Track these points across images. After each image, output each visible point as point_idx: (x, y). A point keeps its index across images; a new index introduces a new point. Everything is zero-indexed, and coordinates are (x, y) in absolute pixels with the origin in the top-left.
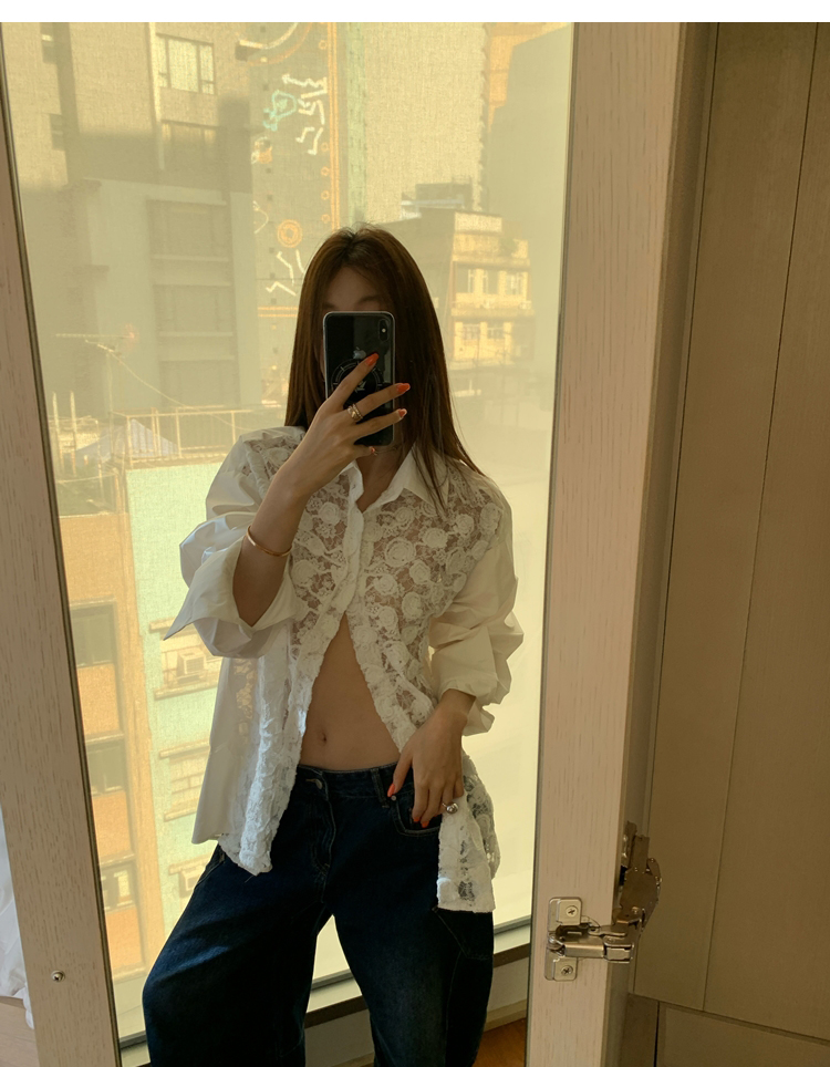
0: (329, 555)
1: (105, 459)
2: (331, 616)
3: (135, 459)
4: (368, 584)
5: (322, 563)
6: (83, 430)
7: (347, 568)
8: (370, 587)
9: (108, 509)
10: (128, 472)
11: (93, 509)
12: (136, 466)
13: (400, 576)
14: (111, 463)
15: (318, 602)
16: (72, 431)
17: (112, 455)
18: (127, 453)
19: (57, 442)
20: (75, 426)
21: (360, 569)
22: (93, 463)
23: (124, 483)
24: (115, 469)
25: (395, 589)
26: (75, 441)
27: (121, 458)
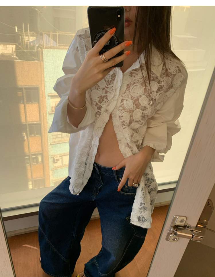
0: (108, 88)
1: (37, 45)
2: (106, 113)
3: (45, 46)
4: (122, 101)
5: (104, 91)
6: (32, 36)
7: (114, 93)
8: (122, 103)
9: (38, 60)
10: (43, 50)
11: (34, 60)
12: (46, 48)
13: (135, 101)
14: (38, 47)
15: (101, 107)
16: (28, 36)
17: (39, 44)
18: (43, 44)
19: (24, 39)
20: (29, 35)
21: (119, 95)
22: (34, 46)
23: (42, 53)
24: (40, 49)
25: (132, 107)
26: (29, 39)
27: (41, 45)
